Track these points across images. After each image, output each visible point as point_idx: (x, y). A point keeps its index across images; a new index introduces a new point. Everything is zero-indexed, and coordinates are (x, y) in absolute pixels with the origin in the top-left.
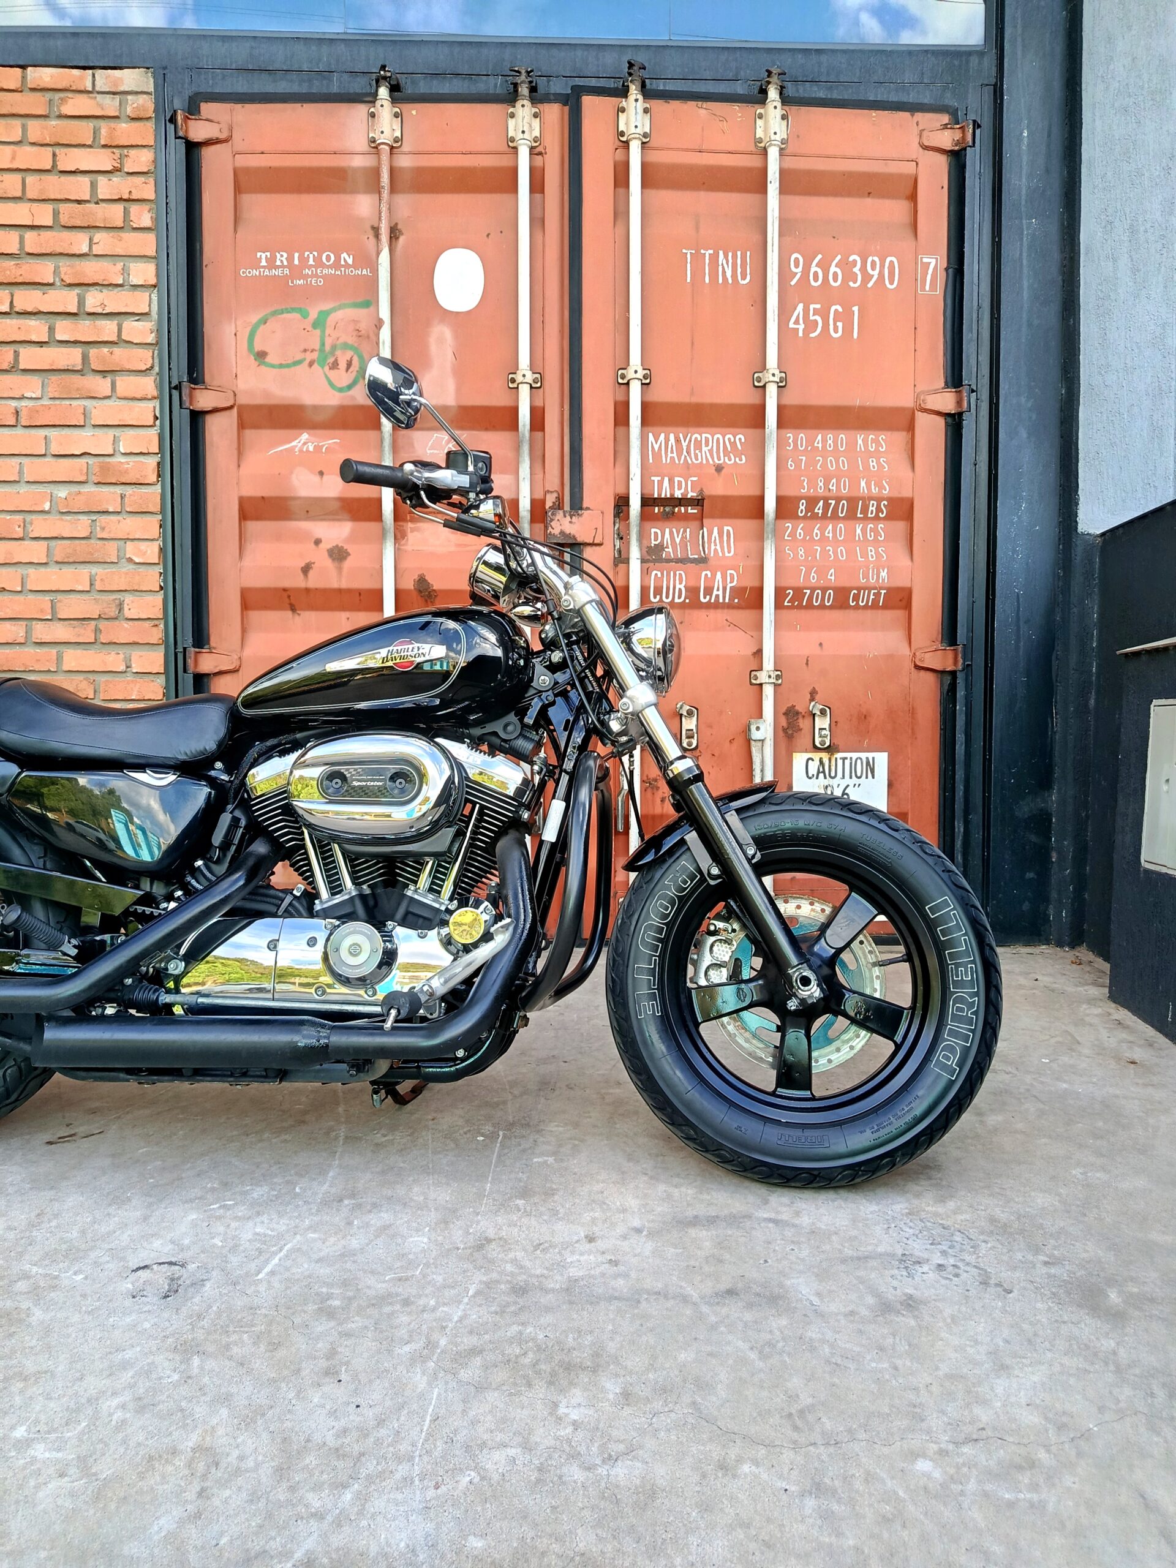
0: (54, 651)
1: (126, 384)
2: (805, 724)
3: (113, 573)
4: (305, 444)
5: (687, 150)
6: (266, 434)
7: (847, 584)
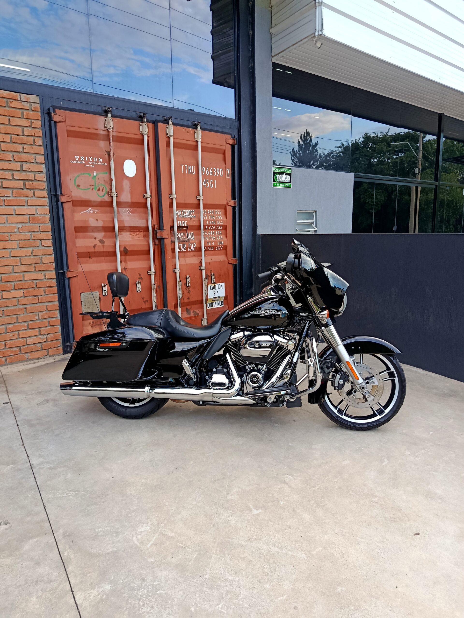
0: (22, 274)
1: (38, 193)
2: (210, 278)
3: (38, 250)
4: (90, 211)
5: (181, 139)
6: (79, 208)
7: (216, 245)
